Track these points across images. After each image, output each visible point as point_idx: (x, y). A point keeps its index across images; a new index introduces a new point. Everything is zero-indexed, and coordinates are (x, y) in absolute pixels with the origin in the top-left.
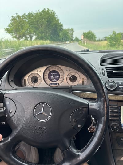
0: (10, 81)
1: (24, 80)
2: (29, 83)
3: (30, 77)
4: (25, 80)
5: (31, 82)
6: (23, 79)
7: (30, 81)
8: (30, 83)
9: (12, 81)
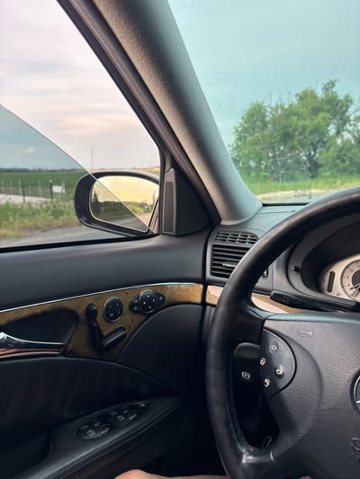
0: (292, 268)
1: (328, 274)
2: (343, 287)
3: (352, 271)
4: (333, 275)
5: (352, 286)
6: (327, 271)
7: (348, 282)
8: (347, 289)
9: (297, 270)
